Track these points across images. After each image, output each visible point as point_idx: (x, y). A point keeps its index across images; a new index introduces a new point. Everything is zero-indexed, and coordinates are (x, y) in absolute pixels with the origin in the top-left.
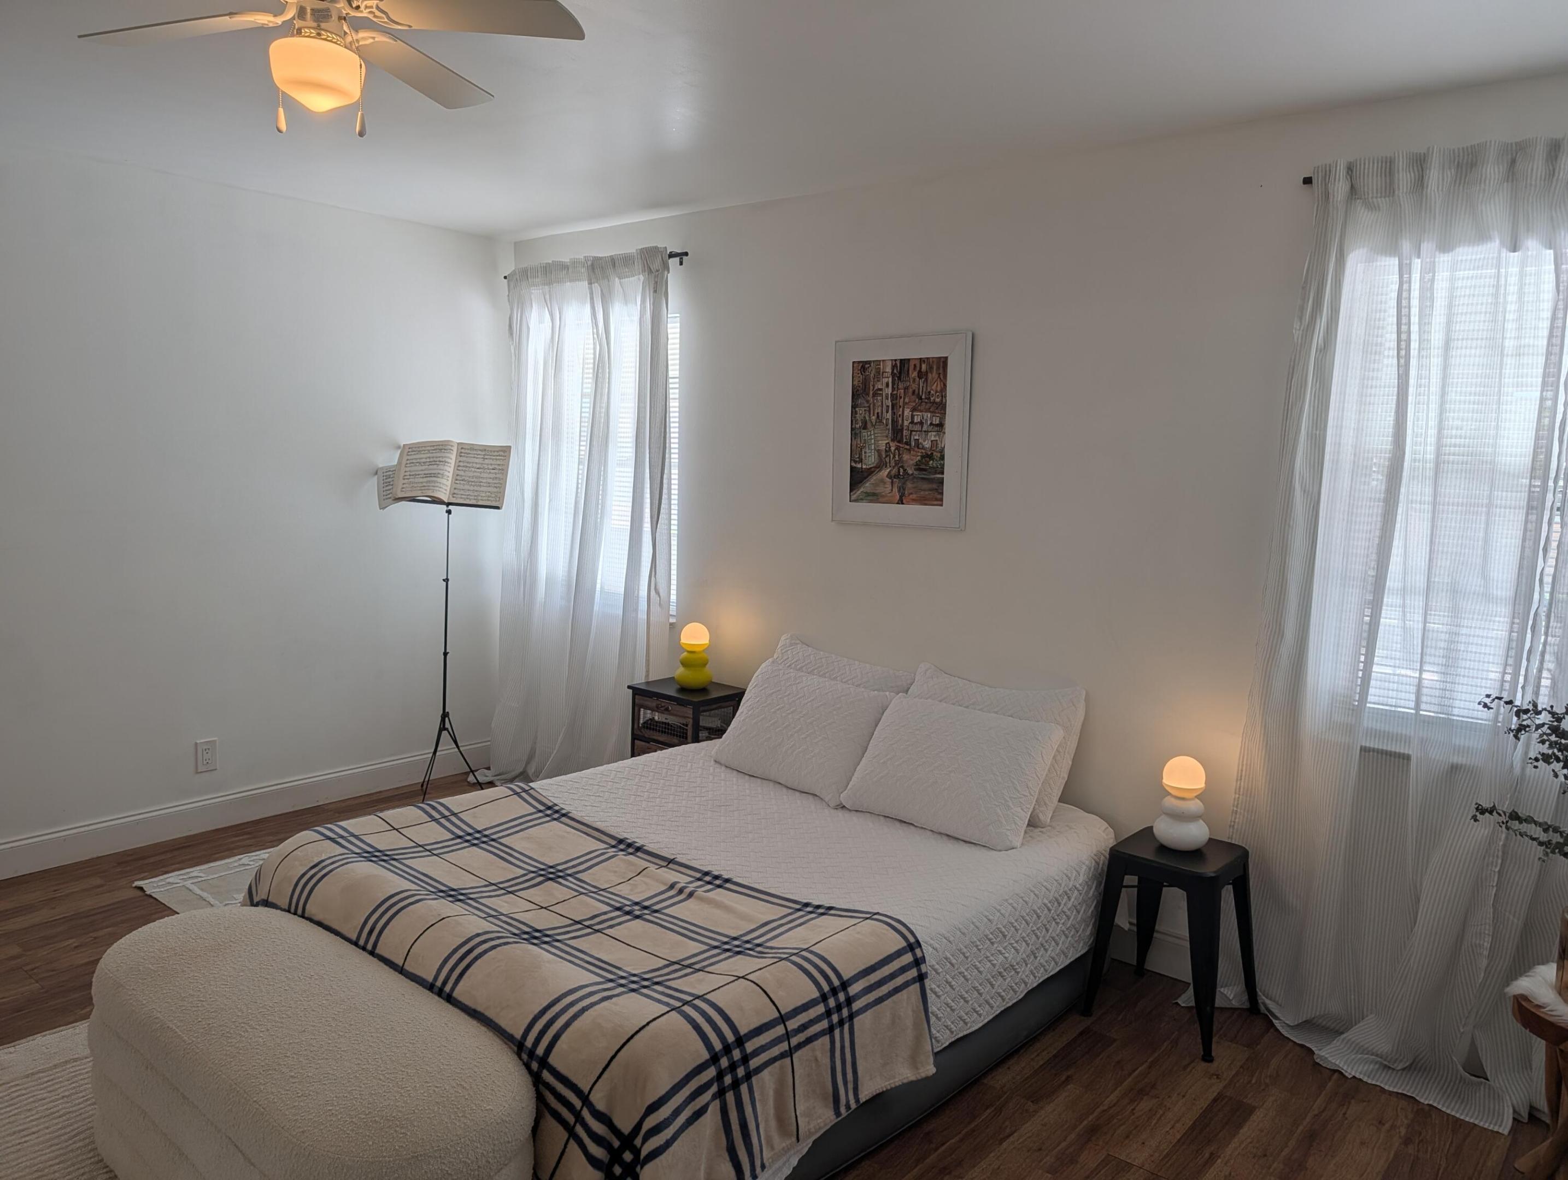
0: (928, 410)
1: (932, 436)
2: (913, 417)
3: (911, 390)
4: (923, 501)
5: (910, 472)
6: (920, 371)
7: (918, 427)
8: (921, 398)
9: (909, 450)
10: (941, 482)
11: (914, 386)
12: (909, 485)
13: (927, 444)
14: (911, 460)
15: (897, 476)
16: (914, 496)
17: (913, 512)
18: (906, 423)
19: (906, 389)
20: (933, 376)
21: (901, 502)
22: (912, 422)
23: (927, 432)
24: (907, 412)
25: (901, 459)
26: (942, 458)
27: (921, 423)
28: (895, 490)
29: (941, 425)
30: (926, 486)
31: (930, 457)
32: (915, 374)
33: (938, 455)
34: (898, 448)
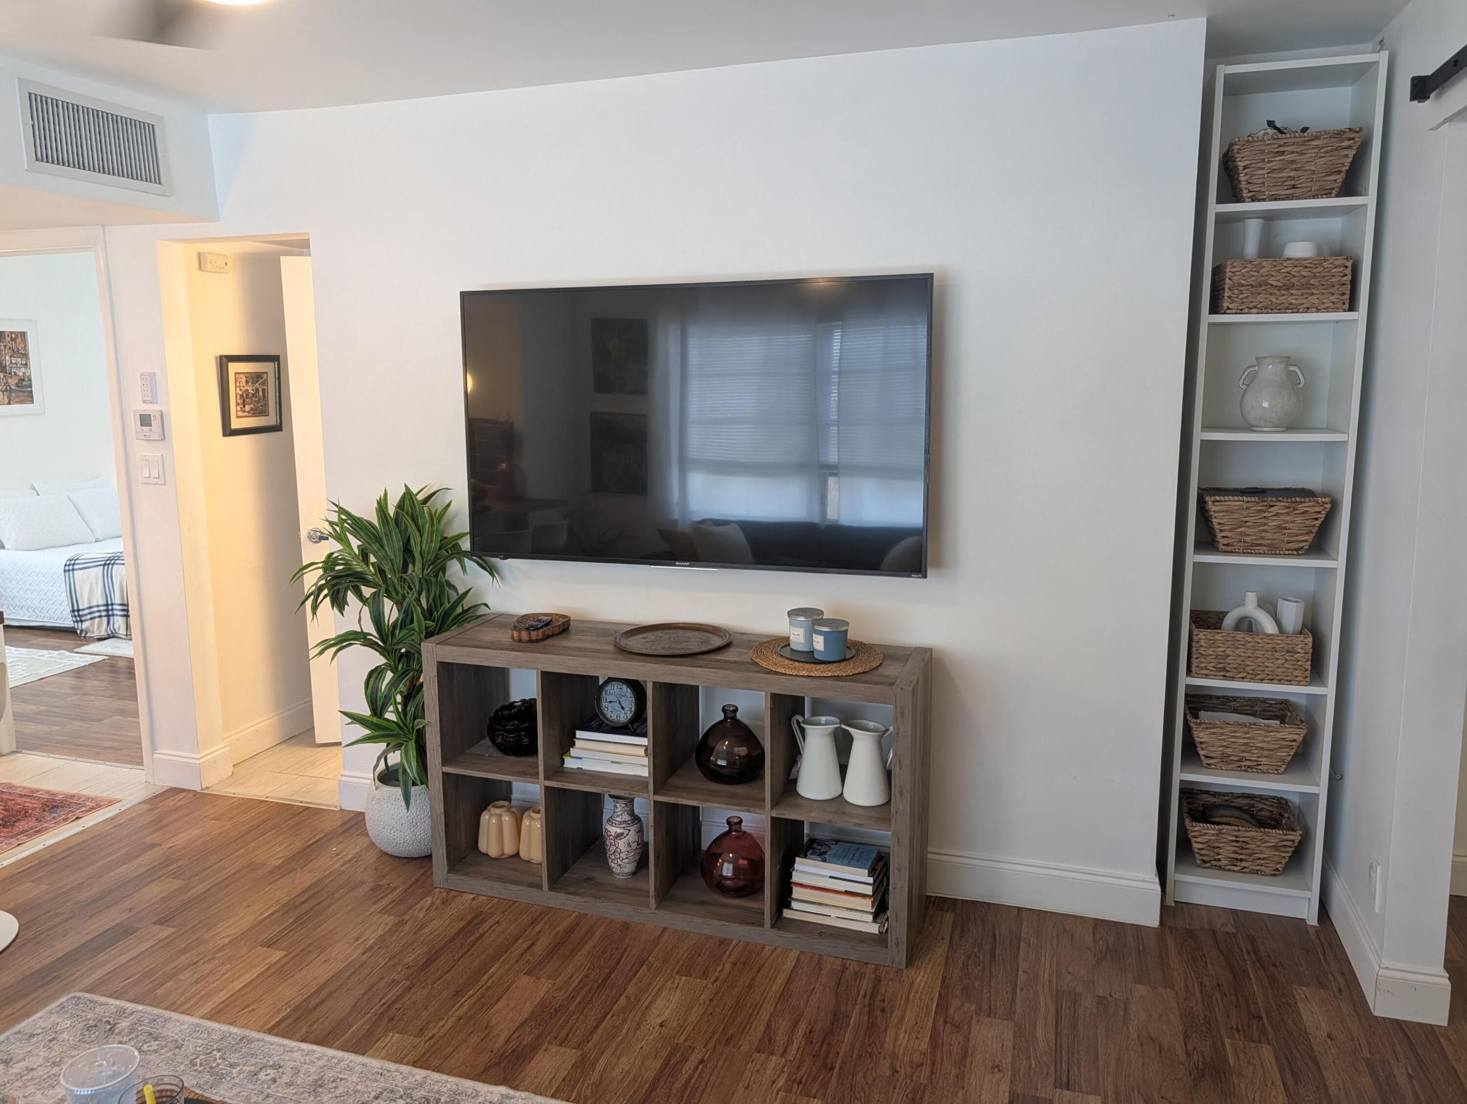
0: (19, 357)
1: (23, 370)
2: (11, 360)
3: (8, 347)
4: (22, 402)
5: (13, 388)
6: (11, 338)
7: (14, 366)
8: (14, 351)
9: (11, 377)
10: (31, 392)
11: (10, 345)
12: (13, 395)
13: (21, 374)
14: (13, 382)
15: (6, 390)
16: (16, 400)
17: (16, 408)
18: (8, 363)
19: (5, 346)
20: (19, 340)
21: (9, 403)
22: (11, 363)
23: (20, 368)
24: (7, 358)
25: (7, 382)
26: (30, 380)
27: (16, 363)
28: (6, 398)
29: (26, 364)
30: (23, 394)
31: (23, 380)
32: (9, 339)
33: (26, 379)
34: (4, 376)
